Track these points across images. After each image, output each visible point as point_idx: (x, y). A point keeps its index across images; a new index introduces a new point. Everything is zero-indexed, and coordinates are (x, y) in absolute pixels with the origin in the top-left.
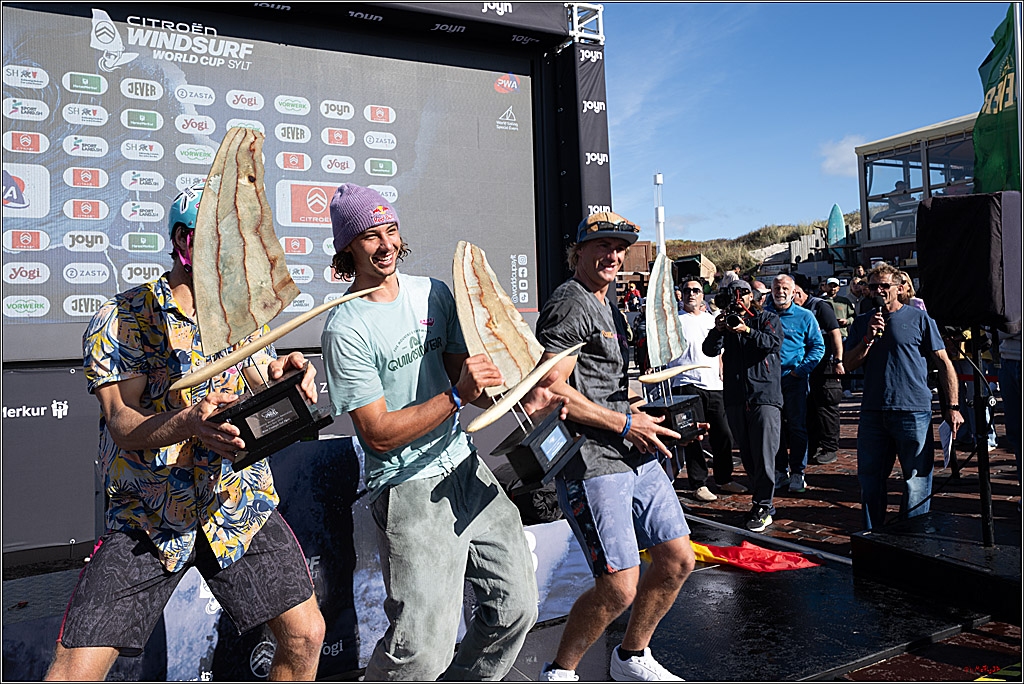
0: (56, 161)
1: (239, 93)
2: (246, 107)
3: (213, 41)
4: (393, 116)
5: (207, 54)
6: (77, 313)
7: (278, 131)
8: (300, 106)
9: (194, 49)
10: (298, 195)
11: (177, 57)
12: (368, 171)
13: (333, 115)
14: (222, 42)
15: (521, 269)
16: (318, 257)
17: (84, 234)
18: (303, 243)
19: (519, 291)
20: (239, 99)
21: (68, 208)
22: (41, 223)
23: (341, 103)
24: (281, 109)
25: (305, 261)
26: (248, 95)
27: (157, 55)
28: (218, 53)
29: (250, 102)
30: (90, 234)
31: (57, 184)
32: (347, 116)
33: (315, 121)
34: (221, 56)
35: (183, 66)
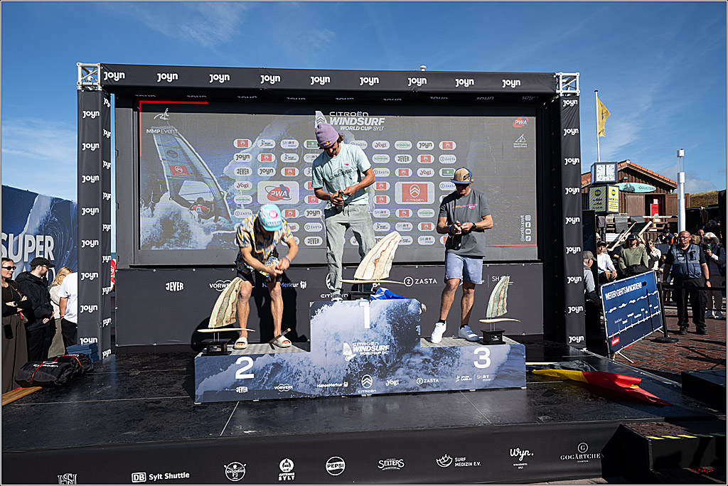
0: (301, 179)
1: (378, 142)
2: (381, 148)
3: (366, 119)
4: (454, 146)
5: (364, 125)
6: (310, 244)
7: (396, 159)
8: (408, 145)
9: (358, 124)
10: (405, 188)
11: (351, 128)
12: (441, 175)
13: (423, 148)
14: (370, 119)
15: (527, 223)
16: (415, 218)
17: (312, 210)
18: (408, 212)
19: (525, 235)
20: (378, 145)
21: (306, 200)
22: (296, 206)
23: (427, 142)
24: (398, 148)
25: (409, 220)
26: (382, 142)
27: (342, 128)
28: (369, 124)
29: (383, 146)
30: (315, 210)
31: (302, 189)
32: (430, 148)
33: (414, 152)
34: (370, 125)
35: (353, 132)
